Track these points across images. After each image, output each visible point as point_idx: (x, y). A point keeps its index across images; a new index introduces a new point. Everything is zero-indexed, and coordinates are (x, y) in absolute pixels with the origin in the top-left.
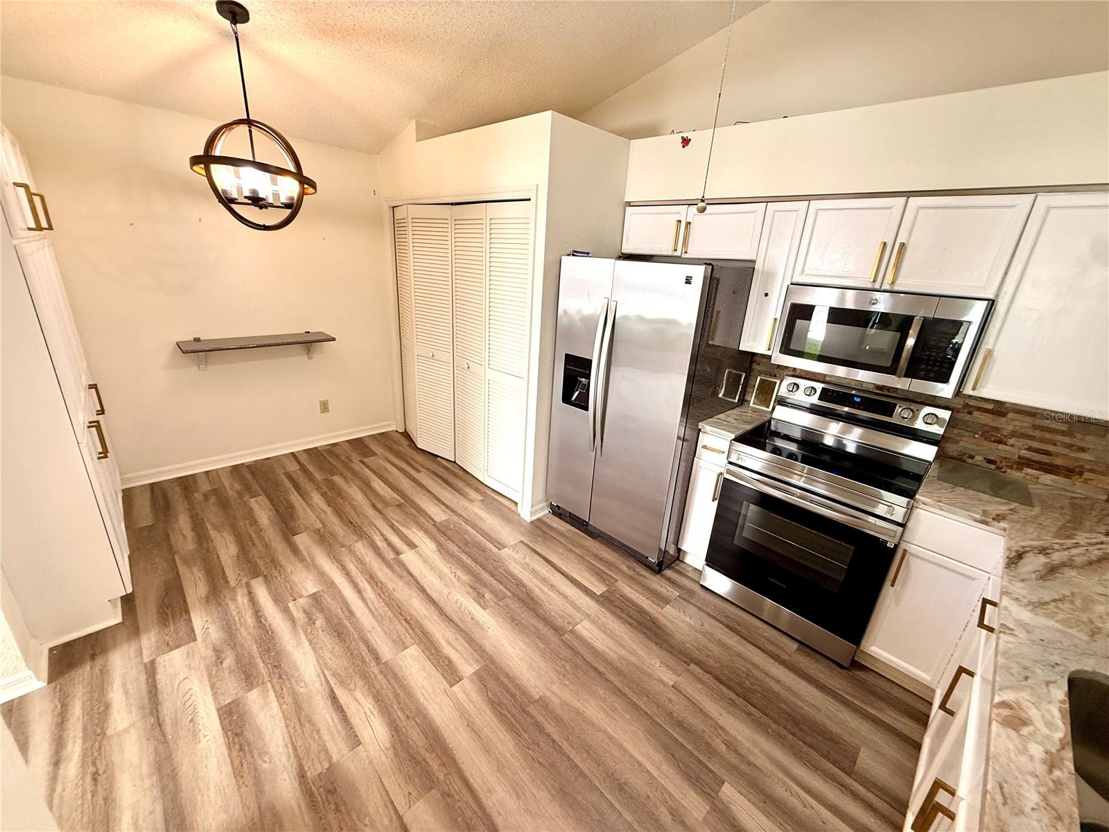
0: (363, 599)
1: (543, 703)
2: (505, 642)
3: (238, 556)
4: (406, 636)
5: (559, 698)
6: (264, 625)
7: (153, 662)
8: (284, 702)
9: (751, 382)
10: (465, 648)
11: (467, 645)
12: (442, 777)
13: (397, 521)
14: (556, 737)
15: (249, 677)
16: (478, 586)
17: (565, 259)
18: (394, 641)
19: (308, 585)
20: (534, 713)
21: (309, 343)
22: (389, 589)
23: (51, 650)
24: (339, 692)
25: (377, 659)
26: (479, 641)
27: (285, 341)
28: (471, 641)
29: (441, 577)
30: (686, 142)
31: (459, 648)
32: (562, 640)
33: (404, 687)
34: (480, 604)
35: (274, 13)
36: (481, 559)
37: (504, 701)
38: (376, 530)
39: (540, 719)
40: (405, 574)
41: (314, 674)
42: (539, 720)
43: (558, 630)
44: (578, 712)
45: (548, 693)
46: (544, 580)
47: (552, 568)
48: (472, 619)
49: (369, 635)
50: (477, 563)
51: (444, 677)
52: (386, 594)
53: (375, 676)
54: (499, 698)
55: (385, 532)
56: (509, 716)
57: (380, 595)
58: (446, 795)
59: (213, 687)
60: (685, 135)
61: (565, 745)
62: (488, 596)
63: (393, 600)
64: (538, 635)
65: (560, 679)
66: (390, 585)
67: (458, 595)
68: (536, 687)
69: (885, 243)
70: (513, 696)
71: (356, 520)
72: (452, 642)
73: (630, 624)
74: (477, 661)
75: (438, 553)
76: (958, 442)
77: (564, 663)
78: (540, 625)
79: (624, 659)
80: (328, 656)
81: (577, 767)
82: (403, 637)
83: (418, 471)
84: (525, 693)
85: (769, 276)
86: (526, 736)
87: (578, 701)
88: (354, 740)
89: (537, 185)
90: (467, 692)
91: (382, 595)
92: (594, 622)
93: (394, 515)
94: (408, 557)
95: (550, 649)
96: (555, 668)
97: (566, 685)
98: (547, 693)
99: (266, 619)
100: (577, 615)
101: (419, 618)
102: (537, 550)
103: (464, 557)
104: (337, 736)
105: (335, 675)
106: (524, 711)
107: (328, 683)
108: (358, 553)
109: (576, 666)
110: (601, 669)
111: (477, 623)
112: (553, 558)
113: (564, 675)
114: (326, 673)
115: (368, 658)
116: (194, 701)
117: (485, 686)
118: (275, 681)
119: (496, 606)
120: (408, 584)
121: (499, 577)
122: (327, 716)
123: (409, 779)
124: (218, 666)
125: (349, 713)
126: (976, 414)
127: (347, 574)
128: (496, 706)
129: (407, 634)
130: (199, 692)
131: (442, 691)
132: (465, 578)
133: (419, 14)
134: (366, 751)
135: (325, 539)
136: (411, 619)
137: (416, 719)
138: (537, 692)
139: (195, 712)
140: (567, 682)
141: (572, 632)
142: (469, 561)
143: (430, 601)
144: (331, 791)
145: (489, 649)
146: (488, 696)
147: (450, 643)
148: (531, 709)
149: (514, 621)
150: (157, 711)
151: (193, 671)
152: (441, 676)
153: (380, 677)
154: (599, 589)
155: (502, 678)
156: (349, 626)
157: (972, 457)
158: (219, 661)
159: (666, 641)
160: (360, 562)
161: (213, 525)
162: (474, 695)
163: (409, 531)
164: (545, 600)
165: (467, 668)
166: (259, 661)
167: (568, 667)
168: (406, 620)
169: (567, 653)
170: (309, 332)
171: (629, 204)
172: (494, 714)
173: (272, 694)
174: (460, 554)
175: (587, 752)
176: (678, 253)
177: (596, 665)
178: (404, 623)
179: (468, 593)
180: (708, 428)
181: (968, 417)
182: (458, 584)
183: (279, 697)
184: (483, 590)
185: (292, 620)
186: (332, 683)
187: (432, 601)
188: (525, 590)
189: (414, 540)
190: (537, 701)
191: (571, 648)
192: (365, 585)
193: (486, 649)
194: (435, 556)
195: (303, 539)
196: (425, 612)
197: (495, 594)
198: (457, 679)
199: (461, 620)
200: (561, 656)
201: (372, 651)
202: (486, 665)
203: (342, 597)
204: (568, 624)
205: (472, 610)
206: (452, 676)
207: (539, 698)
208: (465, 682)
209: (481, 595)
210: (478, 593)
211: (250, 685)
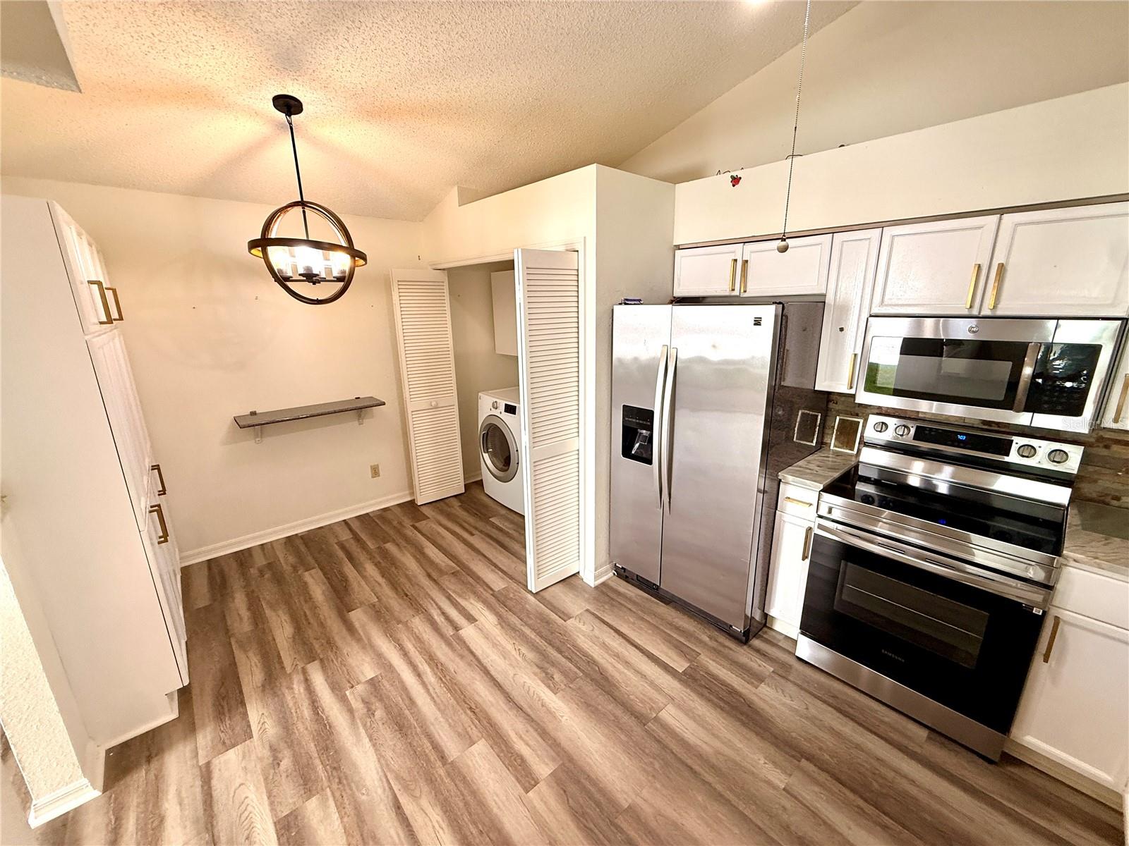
0: (424, 684)
1: (632, 811)
2: (582, 735)
3: (294, 637)
4: (472, 729)
5: (652, 805)
6: (322, 717)
7: (208, 764)
8: (345, 813)
9: (829, 423)
10: (538, 742)
11: (540, 739)
13: (454, 592)
15: (307, 785)
16: (547, 665)
17: (617, 308)
18: (459, 735)
19: (367, 670)
20: (624, 826)
21: (360, 409)
22: (450, 672)
23: (108, 751)
24: (404, 800)
25: (443, 757)
26: (552, 734)
27: (337, 409)
28: (544, 733)
29: (505, 655)
30: (736, 180)
31: (531, 743)
32: (646, 731)
33: (474, 793)
34: (549, 687)
35: (325, 102)
36: (545, 632)
37: (588, 810)
38: (432, 602)
39: (632, 834)
40: (466, 652)
41: (376, 777)
42: (631, 836)
43: (641, 718)
44: (675, 825)
45: (639, 801)
46: (617, 656)
47: (624, 641)
48: (543, 706)
49: (432, 727)
50: (541, 637)
51: (517, 779)
52: (448, 678)
53: (442, 780)
54: (582, 807)
55: (441, 604)
56: (596, 831)
57: (441, 680)
60: (734, 174)
62: (557, 677)
63: (456, 684)
64: (617, 723)
65: (649, 781)
66: (451, 667)
67: (524, 676)
68: (623, 791)
69: (979, 265)
70: (598, 804)
71: (412, 591)
72: (523, 736)
73: (722, 709)
74: (554, 760)
75: (499, 626)
76: (1095, 481)
77: (651, 760)
78: (619, 712)
79: (720, 754)
80: (389, 754)
82: (469, 729)
83: (472, 534)
84: (612, 801)
85: (843, 310)
87: (675, 810)
89: (585, 238)
90: (544, 798)
91: (444, 679)
92: (679, 707)
93: (450, 585)
94: (468, 632)
95: (633, 742)
96: (640, 766)
97: (656, 789)
98: (636, 800)
99: (323, 710)
100: (661, 699)
101: (484, 706)
102: (605, 619)
103: (527, 631)
105: (398, 778)
106: (612, 823)
107: (391, 788)
108: (415, 630)
109: (667, 764)
110: (696, 768)
111: (549, 712)
112: (624, 629)
113: (654, 776)
114: (389, 776)
115: (433, 756)
116: (250, 813)
117: (565, 791)
118: (335, 786)
119: (568, 689)
120: (470, 665)
121: (567, 654)
122: (393, 832)
124: (274, 769)
125: (416, 827)
126: (1115, 448)
127: (405, 654)
128: (579, 816)
129: (473, 726)
130: (255, 800)
131: (517, 799)
132: (531, 655)
133: (462, 87)
135: (380, 614)
136: (476, 707)
137: (491, 835)
138: (625, 799)
139: (251, 827)
140: (658, 785)
141: (656, 719)
142: (532, 635)
143: (495, 685)
145: (565, 743)
146: (568, 804)
147: (521, 737)
148: (621, 821)
149: (589, 708)
150: (212, 826)
151: (249, 775)
152: (513, 779)
153: (447, 780)
154: (681, 665)
155: (583, 781)
156: (410, 717)
157: (1118, 499)
158: (275, 762)
159: (766, 730)
160: (418, 640)
161: (268, 603)
162: (553, 802)
163: (467, 603)
164: (621, 681)
166: (317, 762)
167: (657, 766)
168: (471, 708)
169: (655, 748)
170: (359, 398)
171: (678, 247)
172: (579, 828)
173: (331, 802)
174: (522, 627)
176: (736, 293)
177: (689, 762)
178: (469, 712)
179: (535, 674)
180: (790, 478)
181: (1104, 452)
182: (524, 664)
183: (340, 807)
184: (552, 670)
185: (351, 711)
186: (396, 788)
187: (497, 685)
188: (597, 669)
189: (473, 612)
190: (626, 811)
191: (658, 741)
192: (425, 668)
193: (562, 743)
194: (496, 630)
195: (357, 616)
196: (491, 699)
197: (564, 673)
198: (533, 782)
199: (530, 707)
200: (647, 751)
201: (436, 747)
202: (563, 764)
203: (402, 682)
204: (650, 710)
205: (542, 694)
206: (527, 779)
207: (628, 807)
208: (542, 786)
209: (549, 677)
210: (547, 674)
211: (309, 792)
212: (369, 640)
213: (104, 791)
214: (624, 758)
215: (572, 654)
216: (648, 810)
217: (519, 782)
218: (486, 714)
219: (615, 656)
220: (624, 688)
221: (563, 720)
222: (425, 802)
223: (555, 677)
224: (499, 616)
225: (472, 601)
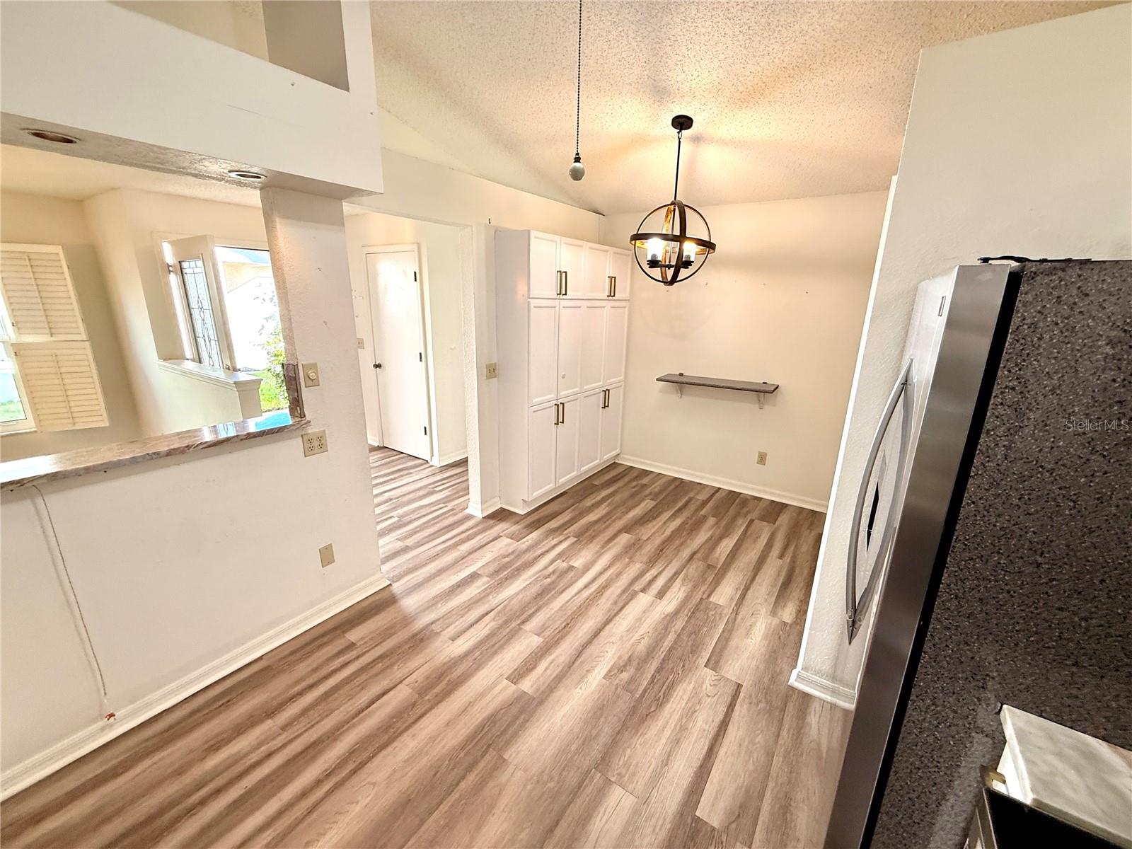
0: (579, 592)
1: (501, 763)
2: (567, 708)
3: (591, 522)
4: (550, 631)
5: (508, 780)
6: (538, 559)
7: (501, 536)
8: (481, 594)
10: (550, 675)
11: (553, 677)
12: (426, 698)
13: (686, 574)
14: (463, 785)
15: (496, 573)
16: (635, 664)
18: (543, 625)
19: (578, 562)
20: (487, 758)
22: (596, 602)
23: (501, 508)
24: (492, 614)
25: (523, 622)
26: (561, 685)
28: (559, 678)
29: (631, 630)
31: (548, 671)
32: (589, 771)
33: (502, 647)
34: (610, 671)
36: (677, 653)
37: (497, 726)
38: (664, 567)
39: (481, 765)
40: (621, 605)
41: (504, 597)
42: (479, 764)
43: (604, 762)
44: (492, 807)
45: (512, 767)
46: (682, 729)
48: (588, 671)
49: (545, 608)
50: (670, 650)
51: (516, 670)
52: (591, 602)
54: (499, 720)
55: (665, 572)
56: (481, 735)
57: (587, 600)
58: (414, 705)
59: (489, 562)
61: (455, 796)
62: (625, 676)
63: (586, 609)
64: (587, 742)
65: (532, 778)
66: (602, 600)
67: (614, 650)
68: (518, 753)
70: (504, 732)
71: (667, 552)
74: (537, 691)
75: (663, 616)
77: (556, 778)
78: (604, 739)
80: (520, 596)
81: (431, 814)
82: (549, 629)
84: (508, 743)
86: (462, 755)
87: (506, 806)
88: (453, 639)
90: (506, 691)
91: (589, 601)
92: (636, 812)
93: (694, 569)
94: (644, 600)
95: (572, 758)
96: (546, 767)
97: (525, 786)
99: (543, 557)
100: (639, 785)
101: (573, 632)
102: (737, 707)
103: (671, 637)
104: (458, 627)
105: (506, 606)
106: (489, 746)
107: (498, 606)
108: (628, 569)
109: (555, 796)
110: (558, 833)
111: (583, 678)
112: (734, 733)
113: (538, 782)
114: (506, 602)
115: (523, 617)
116: (478, 562)
117: (511, 704)
118: (496, 583)
119: (614, 687)
120: (609, 611)
121: (658, 677)
123: (427, 678)
124: (502, 558)
125: (477, 626)
127: (602, 573)
128: (492, 719)
129: (552, 630)
130: (485, 560)
131: (500, 674)
132: (641, 648)
134: (448, 646)
135: (632, 547)
136: (571, 627)
137: (474, 665)
138: (512, 755)
140: (529, 787)
141: (608, 783)
142: (668, 643)
143: (596, 632)
144: (422, 640)
145: (556, 694)
146: (502, 709)
147: (552, 663)
148: (492, 752)
149: (599, 710)
151: (498, 551)
152: (515, 667)
153: (508, 630)
154: (708, 813)
155: (523, 717)
156: (550, 595)
158: (506, 556)
160: (619, 574)
161: (613, 501)
162: (500, 699)
163: (678, 586)
164: (646, 736)
165: (527, 685)
166: (509, 570)
167: (551, 785)
168: (568, 624)
169: (572, 779)
170: (766, 383)
172: (482, 721)
173: (486, 586)
174: (673, 633)
175: (446, 825)
177: (563, 824)
178: (564, 624)
179: (620, 658)
182: (628, 645)
183: (485, 590)
184: (631, 669)
185: (546, 568)
186: (499, 608)
187: (596, 634)
188: (652, 709)
189: (668, 595)
190: (501, 756)
191: (580, 785)
192: (594, 587)
194: (658, 615)
195: (625, 538)
196: (581, 634)
197: (631, 681)
198: (515, 680)
199: (583, 662)
200: (565, 773)
201: (531, 616)
202: (535, 698)
203: (576, 581)
204: (619, 774)
205: (599, 668)
206: (515, 678)
207: (505, 759)
208: (513, 687)
209: (622, 669)
210: (625, 666)
211: (491, 576)
212: (605, 551)
213: (483, 518)
214: (551, 751)
215: (660, 683)
216: (504, 778)
217: (514, 672)
218: (565, 635)
219: (681, 726)
220: (638, 742)
221: (578, 690)
222: (493, 623)
223: (624, 673)
224: (677, 613)
225: (683, 589)
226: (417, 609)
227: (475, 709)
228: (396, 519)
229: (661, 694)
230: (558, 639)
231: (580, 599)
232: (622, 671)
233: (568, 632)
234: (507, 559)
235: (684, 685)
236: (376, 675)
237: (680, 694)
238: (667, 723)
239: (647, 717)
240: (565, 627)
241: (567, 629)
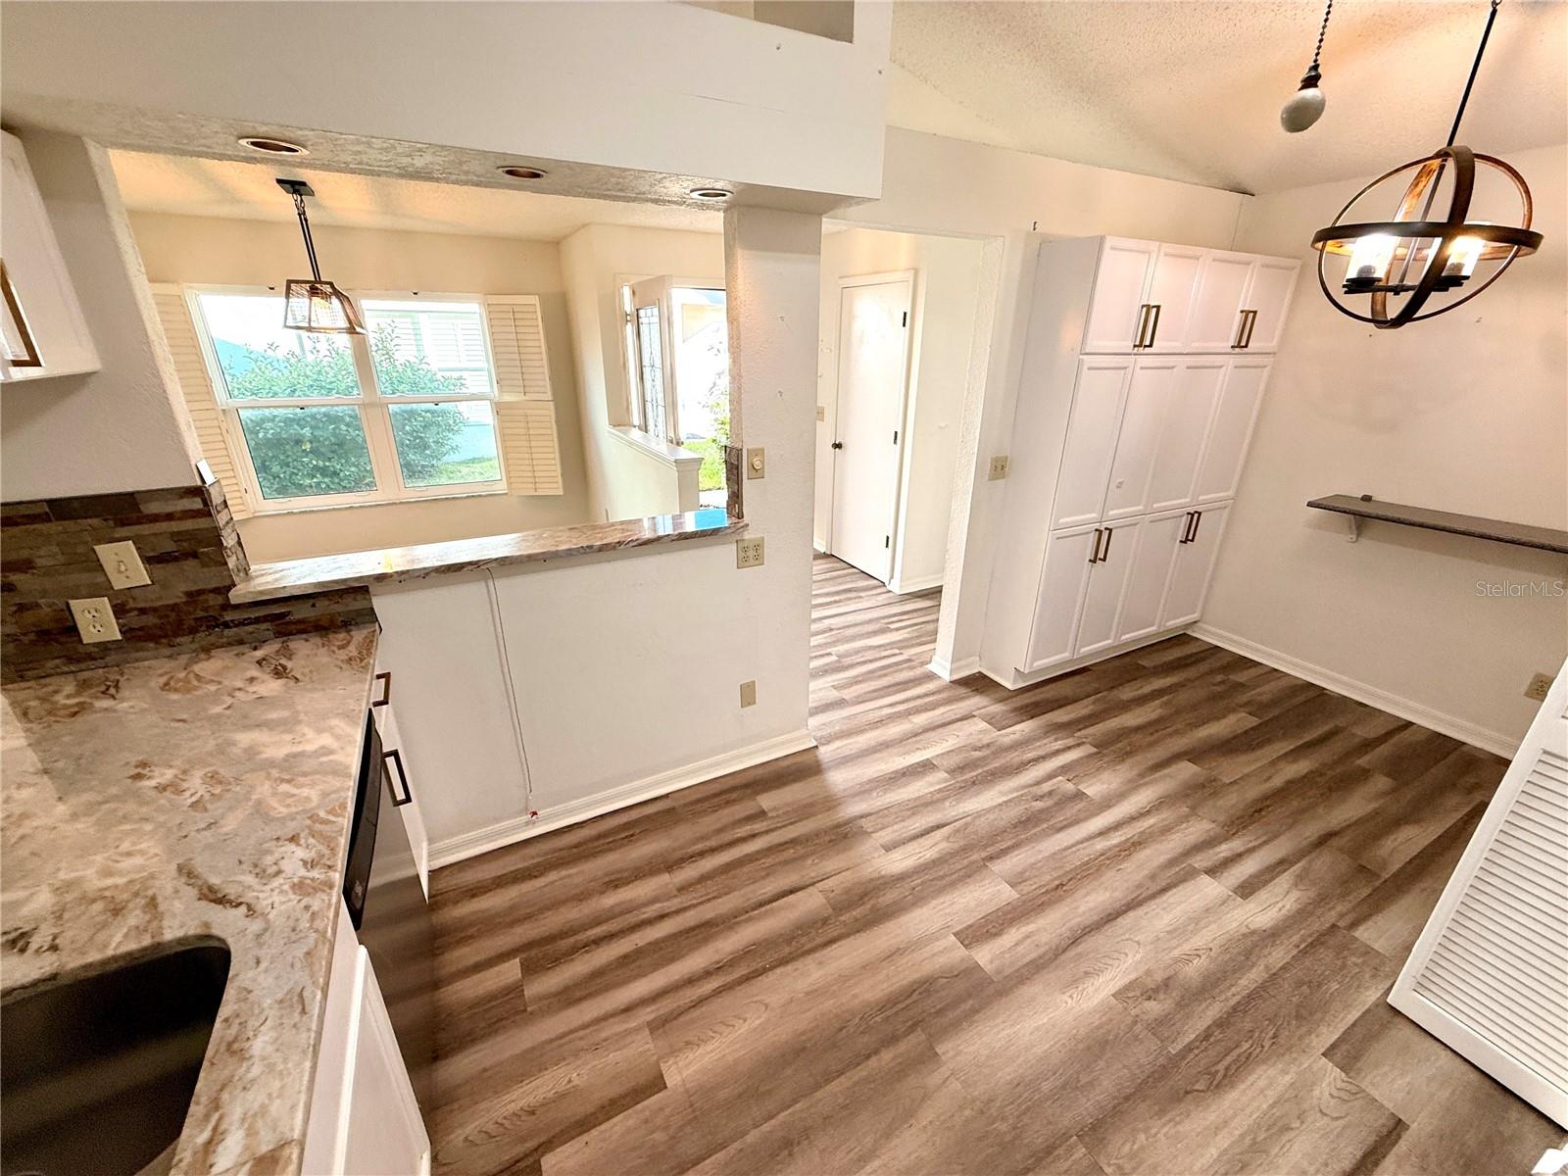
0: (1089, 838)
1: (928, 1057)
2: (1043, 1019)
4: (1031, 885)
5: (939, 1088)
6: (1027, 766)
7: (974, 716)
10: (1023, 956)
11: (1027, 959)
12: (842, 918)
13: (1307, 869)
14: (873, 1062)
15: (961, 769)
16: (1176, 994)
18: (1022, 873)
19: (1094, 788)
20: (912, 1039)
22: (1119, 865)
23: (980, 672)
24: (945, 830)
25: (991, 858)
26: (1039, 978)
28: (1037, 967)
29: (1176, 932)
31: (1020, 948)
32: (1066, 1137)
33: (953, 885)
36: (1265, 1008)
37: (932, 998)
38: (1258, 842)
39: (902, 1047)
40: (1163, 883)
41: (966, 809)
42: (901, 1044)
43: (1093, 1134)
44: (910, 1114)
45: (944, 1071)
46: (1256, 1149)
48: (1086, 973)
49: (1028, 848)
50: (1250, 998)
51: (970, 926)
52: (1108, 862)
53: (966, 858)
54: (937, 992)
55: (1261, 853)
56: (908, 1001)
58: (825, 921)
59: (952, 751)
61: (860, 1073)
63: (1098, 870)
64: (1071, 1087)
65: (973, 1101)
66: (1128, 866)
67: (1139, 957)
68: (958, 1054)
70: (940, 1012)
72: (1030, 940)
74: (998, 972)
77: (1011, 1122)
78: (1099, 1096)
80: (991, 817)
81: (828, 1081)
82: (1031, 882)
84: (945, 1032)
86: (878, 1019)
87: (930, 1123)
88: (889, 848)
90: (947, 953)
91: (1103, 858)
93: (1325, 865)
94: (1208, 890)
95: (1041, 1101)
96: (997, 1096)
97: (961, 1108)
98: (944, 1068)
99: (1035, 765)
103: (1256, 975)
104: (897, 834)
105: (967, 825)
106: (916, 1024)
107: (956, 821)
108: (1185, 825)
109: (1005, 1147)
111: (1077, 980)
113: (982, 1112)
114: (969, 818)
115: (991, 850)
116: (936, 746)
117: (957, 976)
118: (958, 785)
119: (1129, 1021)
120: (1139, 886)
121: (1217, 1035)
123: (847, 891)
124: (972, 749)
125: (921, 840)
127: (1134, 819)
128: (924, 987)
129: (1035, 886)
130: (945, 746)
131: (946, 923)
132: (1193, 971)
134: (879, 856)
135: (1200, 789)
136: (1066, 891)
137: (910, 897)
138: (947, 1052)
140: (967, 1113)
142: (1248, 981)
143: (1110, 914)
144: (845, 836)
145: (1027, 991)
146: (942, 977)
147: (1027, 937)
148: (918, 1037)
149: (1098, 1046)
151: (968, 738)
152: (969, 923)
153: (966, 862)
155: (971, 1002)
156: (1039, 829)
158: (978, 748)
160: (1166, 830)
161: (1171, 700)
162: (942, 961)
165: (985, 956)
166: (980, 771)
167: (1003, 1127)
168: (1063, 885)
169: (1037, 1136)
172: (913, 982)
173: (943, 786)
174: (1262, 968)
175: (845, 1107)
178: (1057, 883)
179: (1148, 973)
182: (1167, 958)
183: (940, 791)
185: (1038, 783)
186: (956, 824)
187: (1111, 917)
188: (1199, 1087)
189: (1263, 895)
190: (932, 1048)
191: (1049, 1150)
192: (1116, 839)
193: (1025, 987)
194: (1234, 925)
195: (1186, 770)
196: (1082, 909)
197: (1163, 1021)
198: (966, 942)
199: (1080, 955)
200: (1026, 1120)
201: (1004, 852)
202: (993, 981)
203: (1086, 819)
204: (1119, 1168)
205: (1107, 975)
206: (972, 935)
207: (936, 1053)
208: (962, 952)
209: (1151, 994)
210: (1156, 990)
211: (952, 772)
212: (1145, 784)
213: (951, 682)
214: (1007, 1074)
215: (1222, 1047)
216: (934, 1079)
217: (967, 928)
218: (1055, 902)
219: (1254, 1142)
220: (1162, 1130)
221: (1065, 997)
222: (944, 845)
223: (1152, 1003)
224: (1272, 935)
225: (1295, 894)
226: (845, 790)
227: (904, 961)
228: (834, 658)
229: (1221, 1067)
230: (1043, 903)
231: (1087, 851)
232: (1149, 998)
233: (1060, 899)
234: (977, 754)
235: (1272, 1072)
236: (786, 863)
237: (1262, 1083)
238: (1226, 1123)
239: (1183, 1095)
240: (1057, 887)
241: (1060, 892)
